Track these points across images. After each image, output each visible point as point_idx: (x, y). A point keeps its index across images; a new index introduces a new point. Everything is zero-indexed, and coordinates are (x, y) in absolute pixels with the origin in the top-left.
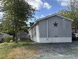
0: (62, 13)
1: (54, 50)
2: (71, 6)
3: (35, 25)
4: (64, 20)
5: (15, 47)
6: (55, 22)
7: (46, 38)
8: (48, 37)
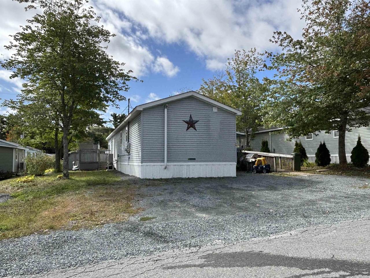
0: (210, 92)
1: (183, 201)
2: (238, 72)
3: (129, 124)
4: (215, 110)
5: (60, 190)
6: (191, 117)
7: (162, 164)
8: (167, 162)
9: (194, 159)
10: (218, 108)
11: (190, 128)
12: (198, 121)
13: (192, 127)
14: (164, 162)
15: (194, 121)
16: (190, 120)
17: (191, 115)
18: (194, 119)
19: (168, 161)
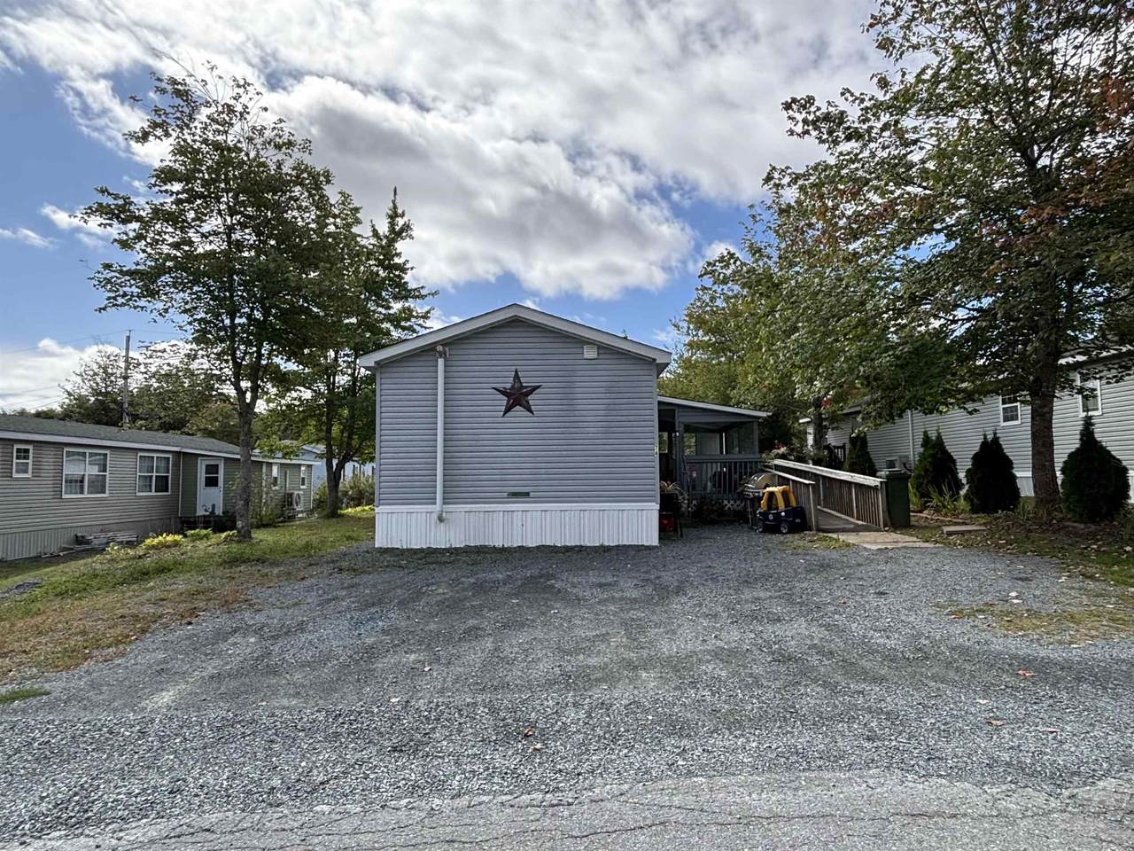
4: (590, 353)
6: (517, 377)
7: (430, 507)
8: (444, 503)
9: (527, 494)
10: (599, 348)
11: (515, 409)
12: (538, 387)
13: (521, 406)
14: (435, 503)
15: (526, 387)
16: (513, 387)
17: (516, 371)
18: (527, 381)
19: (445, 501)
